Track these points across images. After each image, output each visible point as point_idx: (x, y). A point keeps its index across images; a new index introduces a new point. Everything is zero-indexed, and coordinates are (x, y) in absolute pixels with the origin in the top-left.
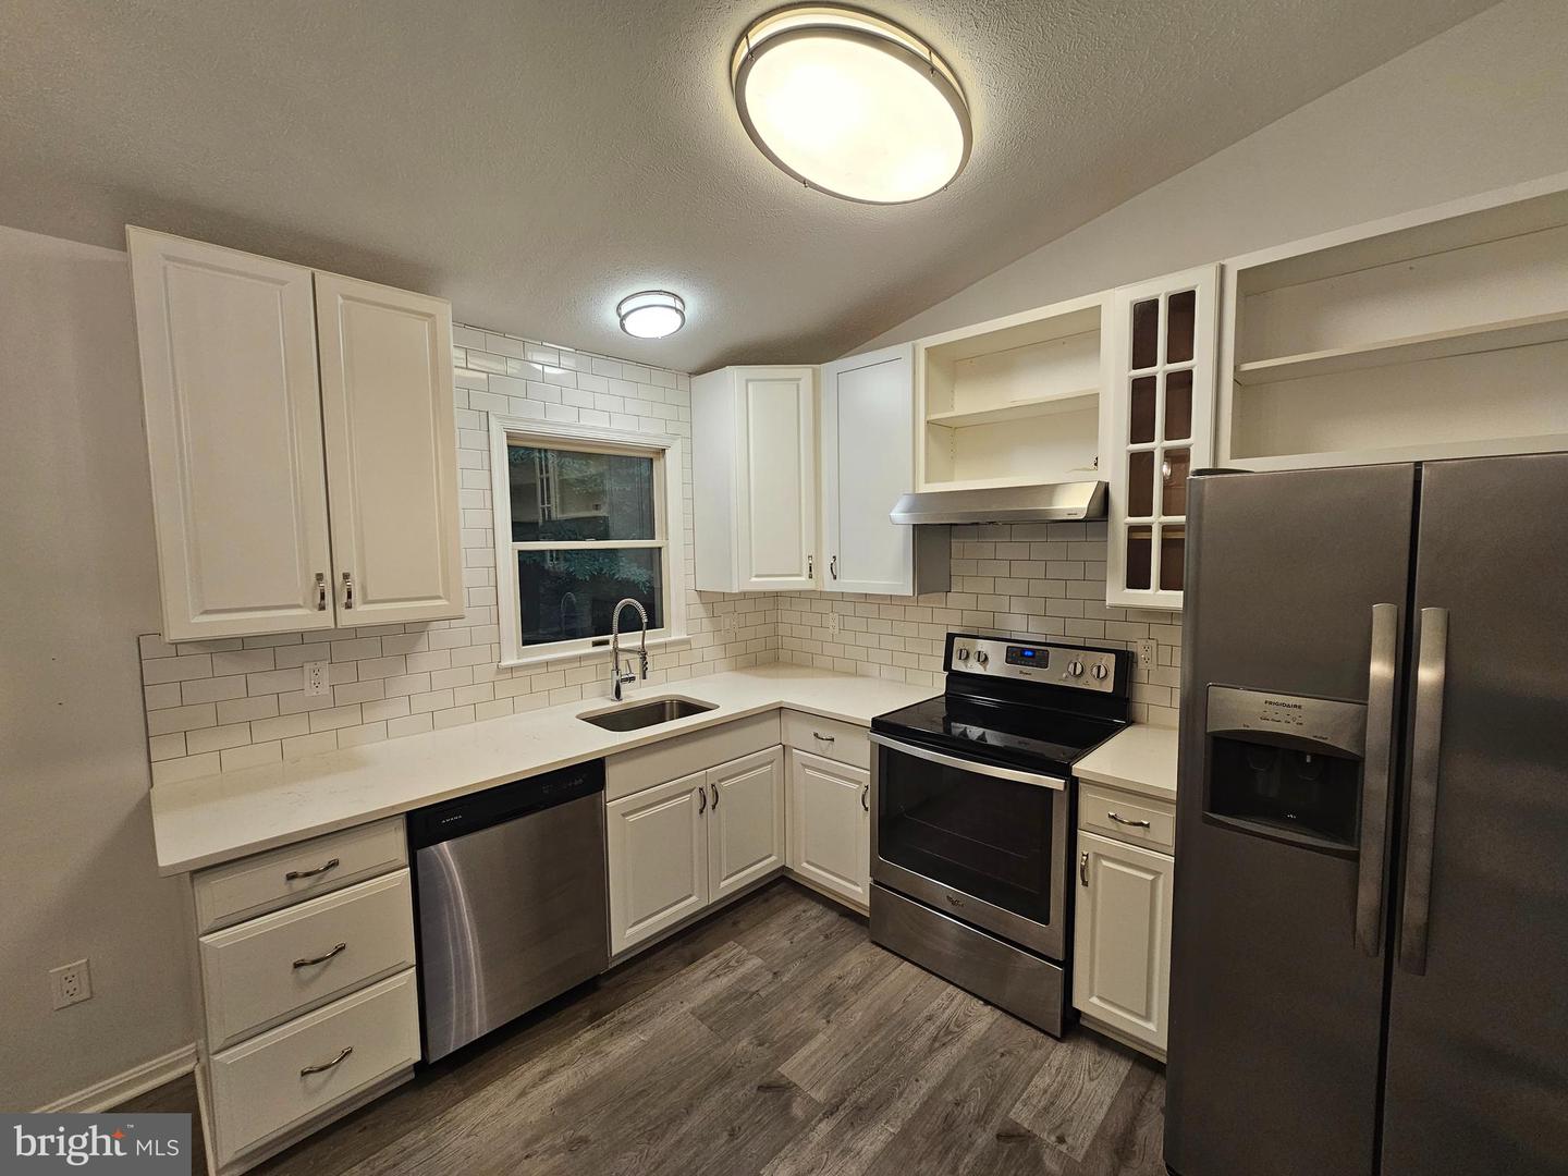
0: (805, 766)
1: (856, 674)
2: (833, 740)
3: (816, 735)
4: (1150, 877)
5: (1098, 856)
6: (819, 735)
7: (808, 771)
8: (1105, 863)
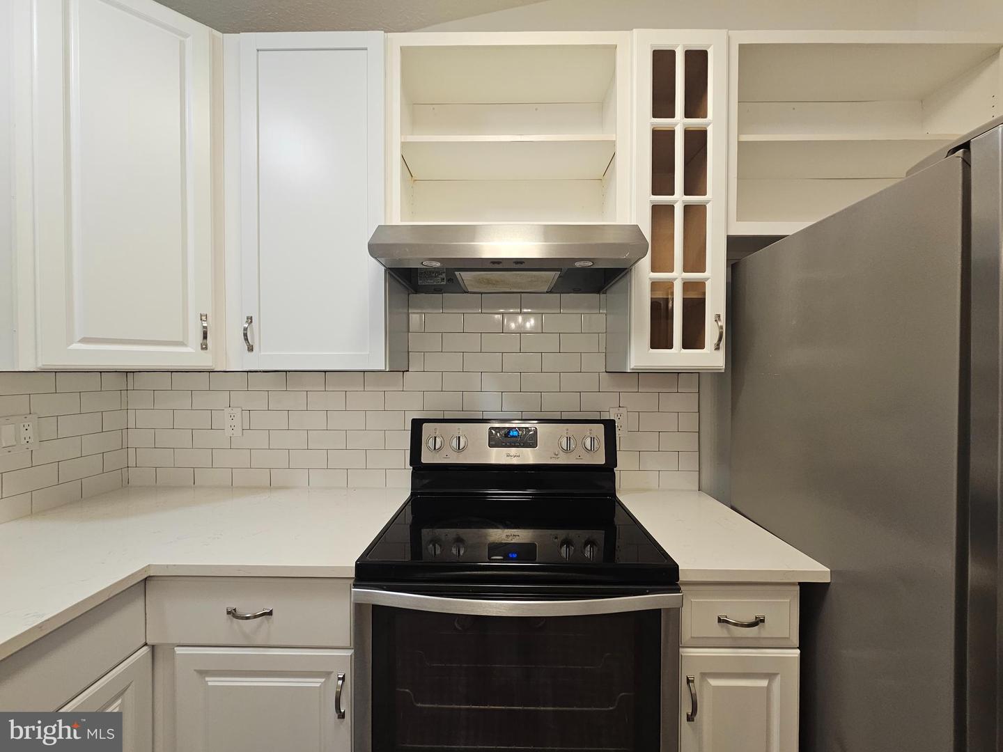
0: (203, 673)
1: (270, 487)
2: (270, 613)
3: (232, 613)
4: (764, 683)
5: (704, 675)
6: (240, 611)
7: (212, 681)
8: (714, 682)
